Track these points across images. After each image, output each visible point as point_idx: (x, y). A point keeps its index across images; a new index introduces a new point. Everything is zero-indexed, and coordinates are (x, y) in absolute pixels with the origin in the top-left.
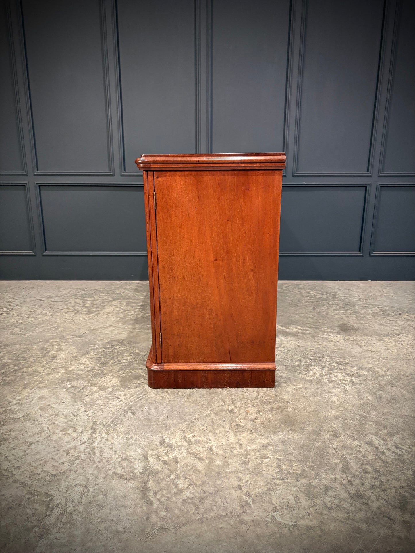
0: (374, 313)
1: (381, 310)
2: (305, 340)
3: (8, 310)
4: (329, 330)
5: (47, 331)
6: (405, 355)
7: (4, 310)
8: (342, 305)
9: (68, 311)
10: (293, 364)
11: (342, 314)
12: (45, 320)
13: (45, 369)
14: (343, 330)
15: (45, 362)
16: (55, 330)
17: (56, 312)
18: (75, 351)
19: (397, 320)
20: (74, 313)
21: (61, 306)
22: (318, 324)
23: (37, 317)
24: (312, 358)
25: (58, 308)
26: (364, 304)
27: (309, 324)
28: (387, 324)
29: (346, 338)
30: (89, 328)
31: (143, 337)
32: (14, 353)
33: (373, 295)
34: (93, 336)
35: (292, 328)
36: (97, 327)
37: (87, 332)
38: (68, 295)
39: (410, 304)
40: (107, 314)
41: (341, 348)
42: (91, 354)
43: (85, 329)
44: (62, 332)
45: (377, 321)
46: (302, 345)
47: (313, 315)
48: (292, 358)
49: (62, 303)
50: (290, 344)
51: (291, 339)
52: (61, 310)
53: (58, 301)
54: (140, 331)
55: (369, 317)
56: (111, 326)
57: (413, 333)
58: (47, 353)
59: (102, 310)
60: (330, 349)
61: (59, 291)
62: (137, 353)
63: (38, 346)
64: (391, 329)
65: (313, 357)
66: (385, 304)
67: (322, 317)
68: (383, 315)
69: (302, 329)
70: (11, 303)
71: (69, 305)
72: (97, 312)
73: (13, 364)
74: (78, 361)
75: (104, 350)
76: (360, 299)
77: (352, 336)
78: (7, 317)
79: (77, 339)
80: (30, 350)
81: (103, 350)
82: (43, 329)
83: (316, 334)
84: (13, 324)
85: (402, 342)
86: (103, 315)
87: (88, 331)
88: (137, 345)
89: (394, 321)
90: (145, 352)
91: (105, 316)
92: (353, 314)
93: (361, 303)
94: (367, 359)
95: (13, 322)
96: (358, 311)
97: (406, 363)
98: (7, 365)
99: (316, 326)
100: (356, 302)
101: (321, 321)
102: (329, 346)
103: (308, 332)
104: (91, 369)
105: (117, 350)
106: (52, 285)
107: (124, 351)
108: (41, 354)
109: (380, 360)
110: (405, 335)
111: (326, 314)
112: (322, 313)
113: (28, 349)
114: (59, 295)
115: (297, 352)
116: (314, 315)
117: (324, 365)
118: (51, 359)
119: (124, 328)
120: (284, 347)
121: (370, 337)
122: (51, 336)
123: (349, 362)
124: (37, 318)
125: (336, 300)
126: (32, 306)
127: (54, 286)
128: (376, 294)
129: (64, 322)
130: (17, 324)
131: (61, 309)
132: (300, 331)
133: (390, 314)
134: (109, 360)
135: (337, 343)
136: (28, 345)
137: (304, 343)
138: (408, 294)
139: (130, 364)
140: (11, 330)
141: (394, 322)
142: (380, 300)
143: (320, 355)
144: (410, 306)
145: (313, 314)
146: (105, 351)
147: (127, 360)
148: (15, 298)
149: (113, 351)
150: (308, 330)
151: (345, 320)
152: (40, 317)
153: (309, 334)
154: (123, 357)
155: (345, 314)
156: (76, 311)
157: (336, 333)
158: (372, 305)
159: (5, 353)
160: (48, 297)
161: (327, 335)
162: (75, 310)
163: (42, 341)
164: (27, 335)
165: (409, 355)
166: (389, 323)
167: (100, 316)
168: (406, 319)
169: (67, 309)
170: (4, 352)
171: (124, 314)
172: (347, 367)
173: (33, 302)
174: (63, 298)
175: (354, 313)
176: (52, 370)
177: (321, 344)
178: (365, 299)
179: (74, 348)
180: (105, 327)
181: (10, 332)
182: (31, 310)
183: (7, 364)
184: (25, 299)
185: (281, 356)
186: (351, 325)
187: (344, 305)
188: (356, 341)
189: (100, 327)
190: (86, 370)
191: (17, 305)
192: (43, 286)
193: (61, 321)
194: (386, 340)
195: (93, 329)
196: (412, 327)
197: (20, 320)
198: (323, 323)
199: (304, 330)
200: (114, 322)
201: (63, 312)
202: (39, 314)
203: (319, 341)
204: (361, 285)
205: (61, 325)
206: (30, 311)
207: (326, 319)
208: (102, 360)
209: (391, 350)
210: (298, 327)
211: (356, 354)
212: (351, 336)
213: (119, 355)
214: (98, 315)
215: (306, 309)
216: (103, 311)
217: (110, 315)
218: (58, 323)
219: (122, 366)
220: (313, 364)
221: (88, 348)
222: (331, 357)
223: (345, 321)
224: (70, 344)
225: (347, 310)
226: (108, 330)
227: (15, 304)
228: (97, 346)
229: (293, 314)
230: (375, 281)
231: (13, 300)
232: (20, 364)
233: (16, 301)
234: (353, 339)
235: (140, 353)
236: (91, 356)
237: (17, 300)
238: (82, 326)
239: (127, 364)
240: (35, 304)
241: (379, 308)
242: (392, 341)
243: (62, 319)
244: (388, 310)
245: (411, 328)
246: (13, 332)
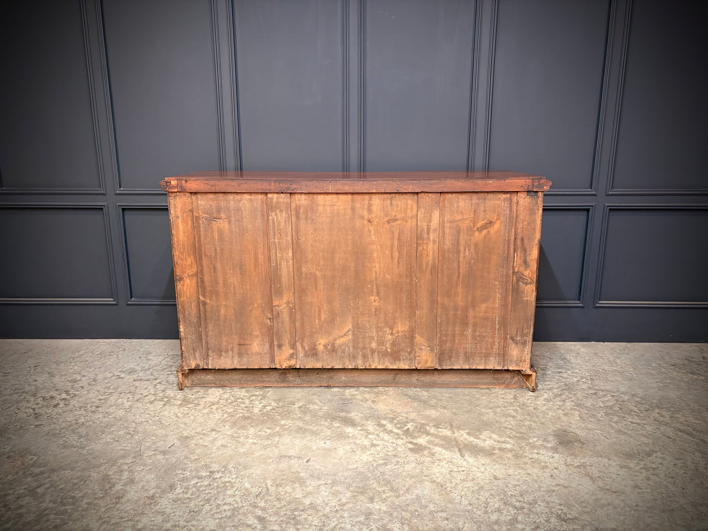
0: (607, 407)
1: (617, 401)
2: (505, 465)
3: (68, 397)
4: (540, 443)
5: (117, 441)
6: (664, 501)
7: (62, 398)
8: (556, 390)
9: (155, 400)
10: (489, 518)
11: (559, 409)
12: (119, 418)
13: (101, 525)
14: (562, 444)
15: (103, 510)
16: (130, 439)
17: (137, 400)
18: (153, 484)
19: (644, 422)
20: (163, 403)
21: (146, 388)
22: (524, 429)
23: (107, 410)
24: (518, 504)
25: (141, 393)
26: (590, 388)
27: (510, 429)
28: (629, 432)
29: (569, 459)
30: (180, 435)
31: (258, 454)
32: (61, 487)
33: (600, 370)
34: (184, 452)
35: (484, 438)
36: (192, 433)
37: (178, 443)
38: (158, 368)
39: (659, 390)
40: (210, 406)
41: (562, 482)
42: (177, 490)
43: (175, 436)
44: (140, 442)
45: (613, 424)
46: (500, 476)
47: (515, 411)
48: (487, 503)
49: (149, 382)
50: (483, 473)
51: (483, 462)
52: (145, 396)
53: (144, 378)
54: (255, 441)
55: (600, 416)
56: (213, 430)
57: (671, 450)
58: (110, 488)
59: (203, 397)
60: (544, 486)
61: (148, 359)
62: (247, 489)
63: (98, 473)
64: (636, 442)
65: (520, 501)
66: (623, 389)
67: (528, 414)
68: (621, 411)
69: (499, 439)
70: (75, 382)
71: (158, 387)
72: (196, 402)
73: (55, 512)
74: (154, 506)
75: (197, 483)
76: (582, 378)
77: (578, 456)
78: (64, 412)
79: (160, 457)
80: (85, 481)
81: (196, 481)
82: (113, 436)
83: (521, 452)
84: (70, 426)
85: (657, 471)
86: (204, 408)
87: (179, 440)
88: (247, 472)
89: (639, 424)
90: (260, 487)
91: (206, 411)
92: (575, 409)
93: (585, 386)
94: (605, 509)
95: (70, 422)
96: (582, 402)
97: (668, 518)
98: (46, 515)
99: (521, 433)
100: (577, 385)
101: (527, 423)
102: (542, 479)
103: (509, 446)
104: (171, 526)
105: (217, 482)
106: (139, 348)
107: (227, 485)
108: (101, 490)
109: (626, 511)
110: (659, 454)
111: (534, 408)
112: (528, 406)
113: (82, 480)
114: (146, 368)
115: (493, 491)
116: (517, 410)
117: (537, 521)
118: (114, 501)
119: (232, 436)
120: (473, 479)
121: (605, 460)
122: (122, 452)
123: (577, 515)
124: (107, 413)
125: (547, 379)
126: (105, 388)
127: (141, 350)
128: (606, 368)
129: (146, 422)
130: (75, 426)
131: (145, 394)
132: (497, 445)
133: (631, 411)
134: (202, 505)
135: (556, 471)
136: (84, 469)
137: (503, 471)
138: (653, 370)
139: (233, 514)
140: (64, 439)
141: (640, 427)
142: (612, 381)
143: (531, 498)
144: (660, 393)
145: (515, 408)
146: (199, 484)
147: (230, 504)
148: (83, 372)
149: (210, 484)
150: (508, 443)
151: (563, 422)
152: (112, 411)
153: (511, 450)
154: (224, 499)
155: (563, 408)
156: (166, 400)
157: (552, 448)
158: (602, 391)
159: (46, 488)
160: (131, 370)
161: (538, 453)
162: (165, 397)
163: (107, 463)
164: (87, 448)
165: (671, 499)
166: (631, 428)
167: (200, 411)
168: (658, 421)
169: (154, 395)
170: (46, 486)
171: (235, 406)
172: (575, 527)
173: (107, 381)
174: (152, 374)
175: (577, 406)
176: (112, 527)
177: (530, 473)
178: (591, 379)
179: (152, 476)
180: (205, 432)
181: (62, 442)
182: (102, 398)
183: (45, 513)
184: (96, 375)
185: (470, 501)
186: (574, 433)
187: (560, 389)
188: (585, 467)
189: (196, 433)
190: (165, 528)
191: (82, 387)
192: (126, 349)
193: (141, 419)
194: (632, 465)
195: (187, 438)
196: (669, 437)
197: (82, 418)
198: (530, 428)
199: (503, 443)
200: (219, 422)
201: (147, 401)
202: (111, 406)
203: (528, 466)
204: (582, 350)
205: (140, 429)
206: (100, 400)
207: (535, 419)
208: (192, 505)
209: (641, 489)
210: (494, 436)
211: (586, 497)
212: (576, 456)
213: (219, 493)
214: (197, 408)
215: (503, 398)
216: (204, 400)
217: (214, 407)
218: (136, 423)
219: (221, 518)
220: (520, 518)
221: (173, 477)
222: (548, 503)
223: (563, 424)
224: (147, 468)
225: (564, 401)
226: (208, 439)
227: (80, 385)
228: (189, 474)
229: (485, 408)
230: (602, 343)
231: (79, 378)
232: (65, 511)
233: (83, 379)
234: (579, 464)
235: (251, 489)
236: (176, 495)
237: (84, 376)
238: (171, 431)
239: (229, 514)
240: (109, 385)
241: (613, 396)
242: (641, 468)
243: (143, 415)
244: (628, 400)
245: (667, 439)
246: (67, 442)
